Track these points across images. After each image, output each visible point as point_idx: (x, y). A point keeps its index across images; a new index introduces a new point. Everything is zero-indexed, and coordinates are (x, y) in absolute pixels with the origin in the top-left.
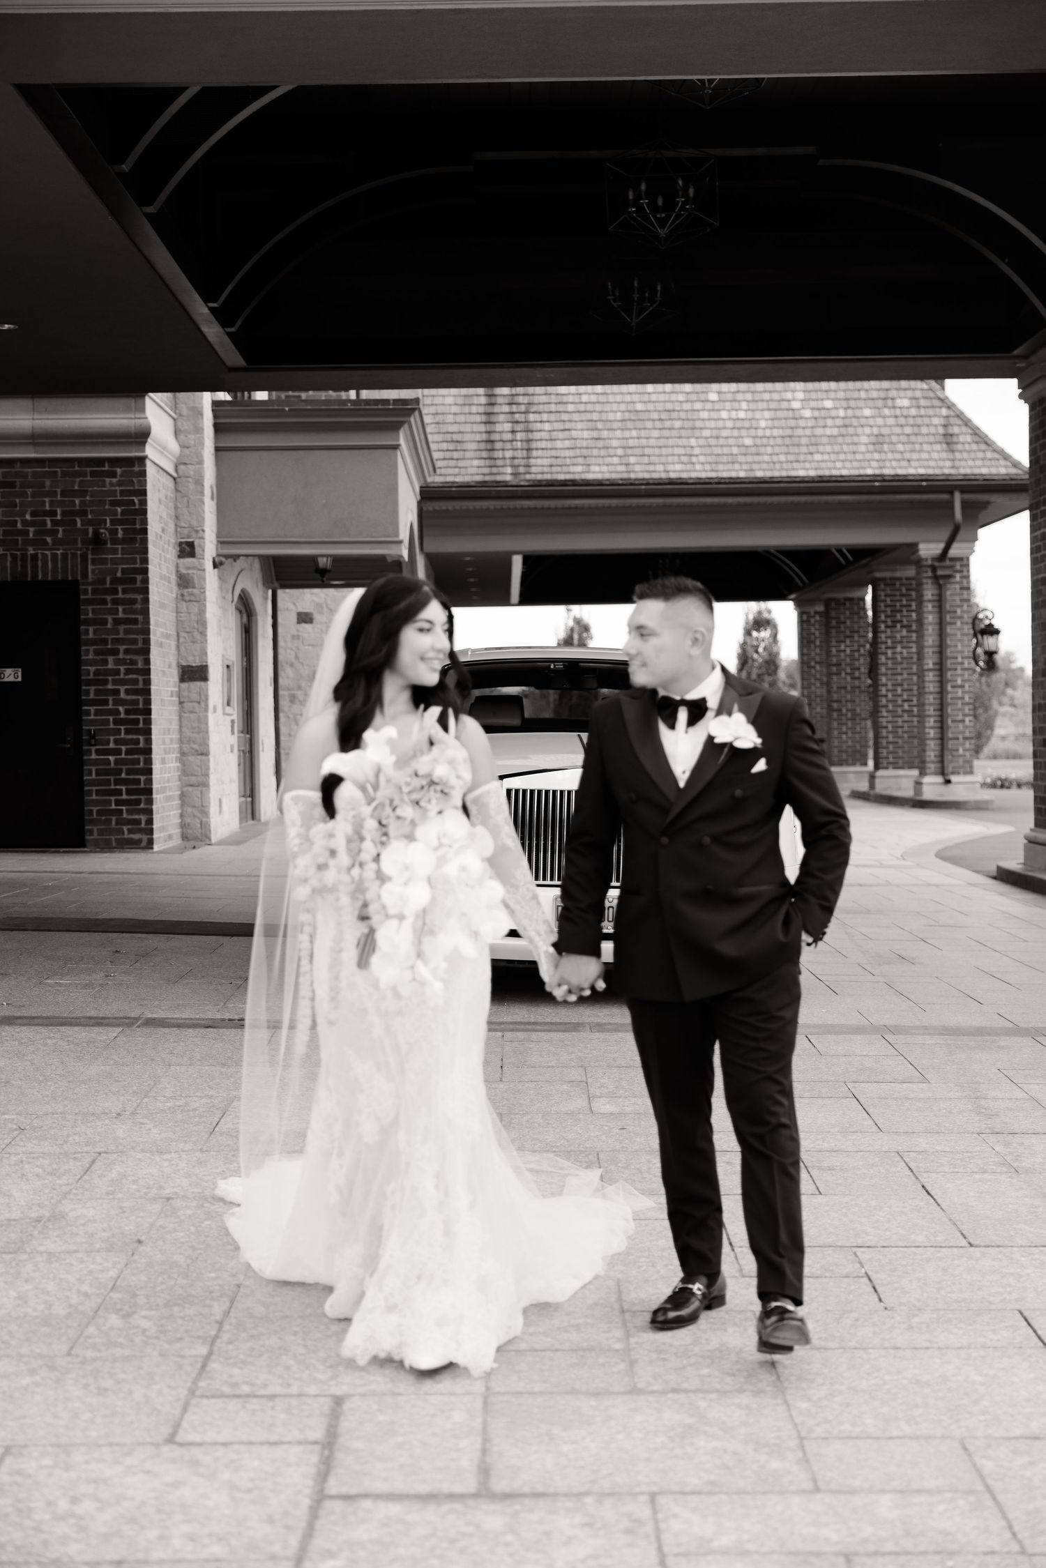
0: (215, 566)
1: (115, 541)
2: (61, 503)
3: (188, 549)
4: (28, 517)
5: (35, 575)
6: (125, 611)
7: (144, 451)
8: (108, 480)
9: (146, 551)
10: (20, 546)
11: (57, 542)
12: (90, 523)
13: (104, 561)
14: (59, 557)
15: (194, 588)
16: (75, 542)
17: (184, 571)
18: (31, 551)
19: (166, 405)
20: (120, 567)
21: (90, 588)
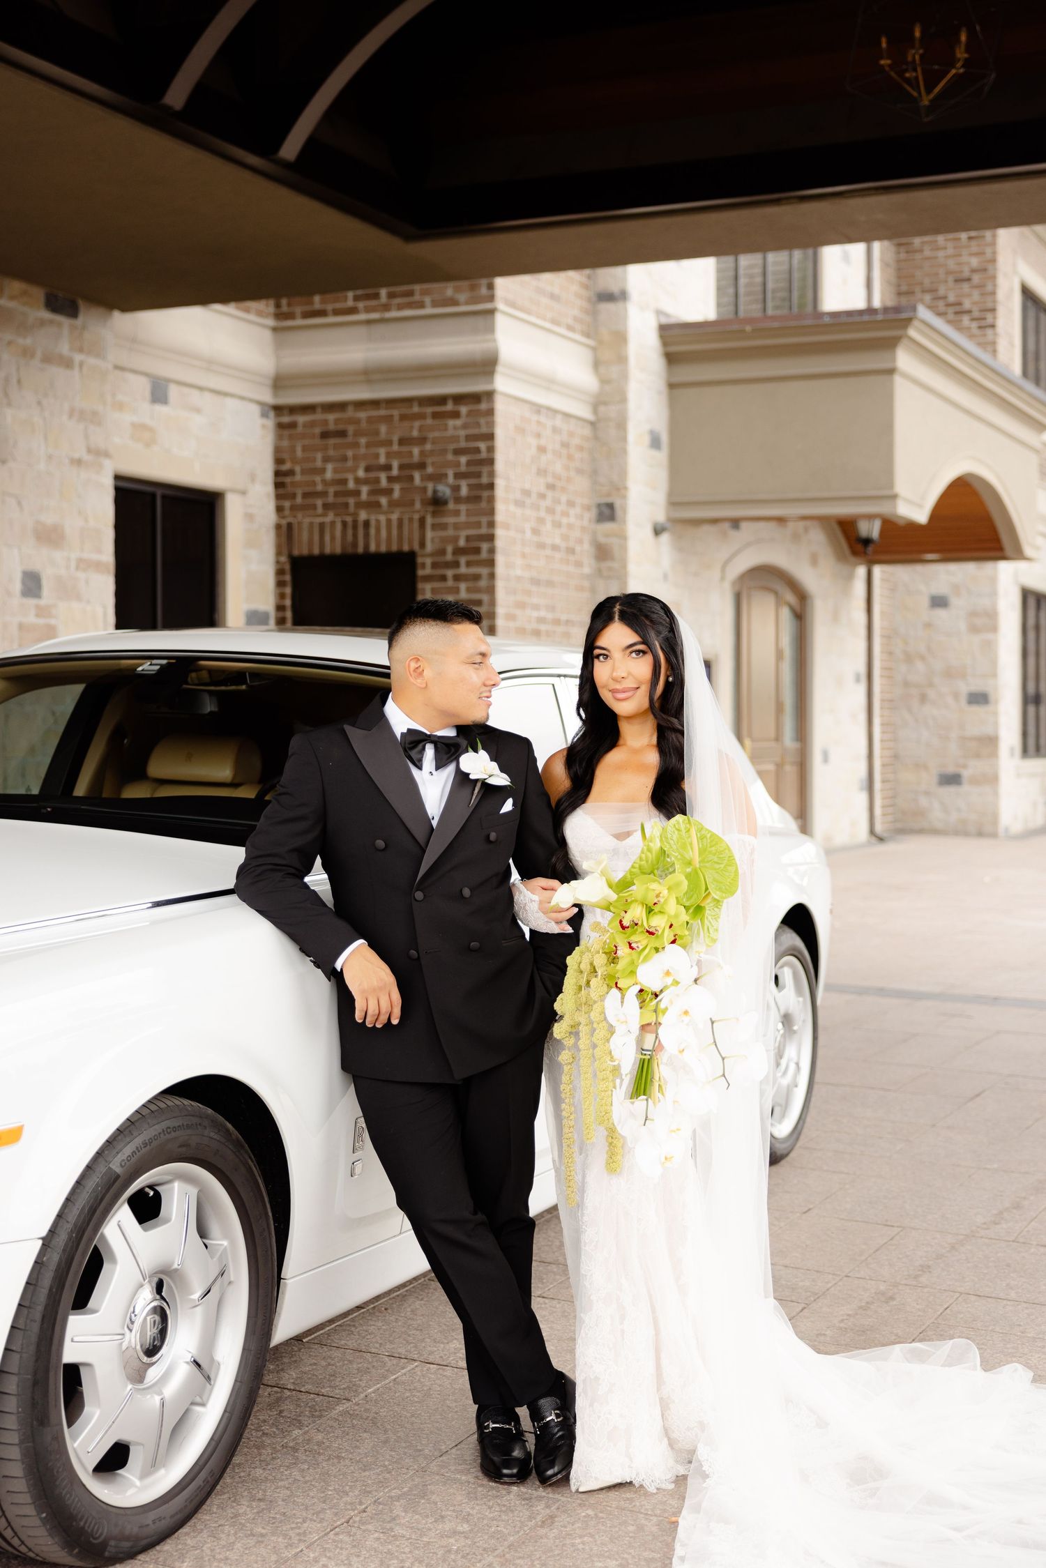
0: (658, 531)
1: (458, 500)
2: (398, 455)
3: (607, 511)
4: (361, 473)
5: (367, 545)
6: (469, 590)
7: (491, 381)
8: (451, 423)
9: (491, 512)
10: (352, 509)
11: (393, 504)
12: (431, 478)
13: (443, 527)
14: (395, 523)
15: (612, 559)
16: (412, 503)
17: (602, 540)
18: (363, 515)
19: (570, 328)
20: (464, 534)
21: (428, 561)
